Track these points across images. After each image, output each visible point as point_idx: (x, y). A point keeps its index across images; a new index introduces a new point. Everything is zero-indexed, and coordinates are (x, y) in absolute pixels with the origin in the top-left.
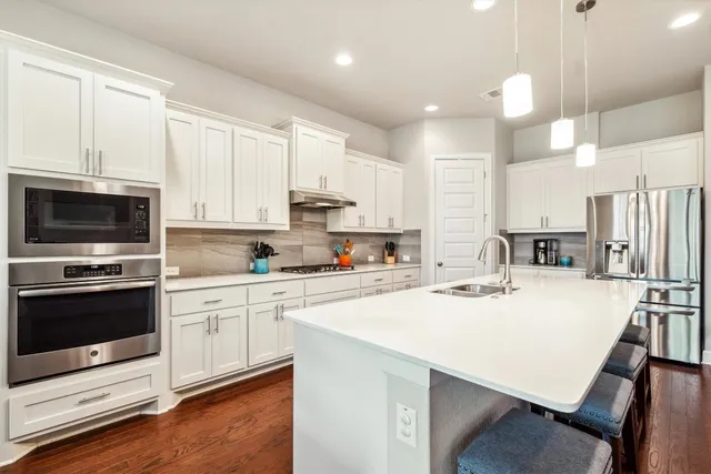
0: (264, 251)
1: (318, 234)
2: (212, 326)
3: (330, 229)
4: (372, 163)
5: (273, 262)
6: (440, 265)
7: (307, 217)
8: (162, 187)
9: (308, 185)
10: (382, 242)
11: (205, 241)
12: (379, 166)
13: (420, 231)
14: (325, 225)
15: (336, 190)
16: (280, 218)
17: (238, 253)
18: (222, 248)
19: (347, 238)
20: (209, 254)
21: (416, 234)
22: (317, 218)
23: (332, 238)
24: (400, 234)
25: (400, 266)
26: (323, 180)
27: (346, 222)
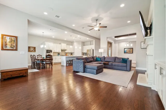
0: (59, 54)
1: (64, 53)
2: (56, 59)
5: (60, 55)
7: (63, 51)
9: (63, 48)
10: (71, 53)
15: (65, 49)
16: (60, 51)
17: (57, 54)
19: (67, 53)
21: (74, 53)
22: (64, 51)
26: (64, 48)
27: (67, 52)
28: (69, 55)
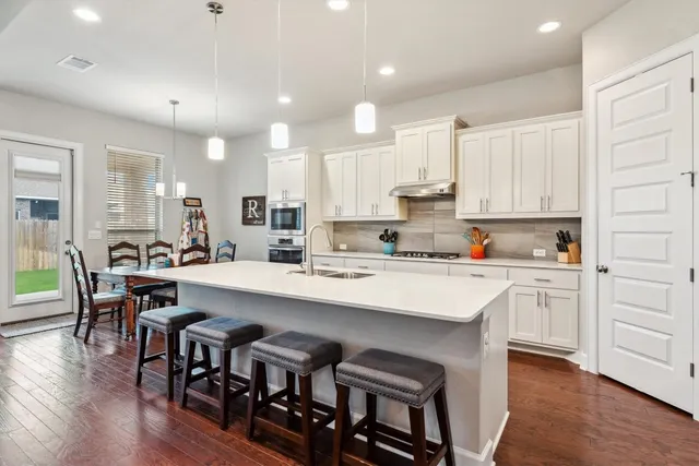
6: (606, 271)
8: (307, 202)
28: (530, 257)
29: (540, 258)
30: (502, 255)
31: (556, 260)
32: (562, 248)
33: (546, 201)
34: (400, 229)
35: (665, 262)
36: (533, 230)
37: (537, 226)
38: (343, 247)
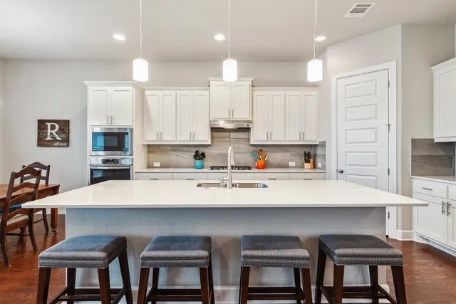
1: (242, 146)
3: (252, 142)
4: (282, 93)
6: (342, 172)
7: (233, 136)
8: (134, 127)
10: (303, 152)
11: (172, 150)
12: (289, 93)
13: (325, 142)
14: (248, 140)
17: (188, 157)
18: (180, 154)
20: (173, 157)
21: (323, 145)
22: (242, 136)
23: (252, 148)
24: (317, 145)
25: (317, 170)
26: (231, 112)
28: (287, 167)
29: (293, 167)
30: (272, 166)
31: (303, 167)
32: (307, 161)
33: (302, 135)
34: (206, 151)
35: (375, 166)
36: (288, 151)
37: (291, 149)
38: (156, 164)
